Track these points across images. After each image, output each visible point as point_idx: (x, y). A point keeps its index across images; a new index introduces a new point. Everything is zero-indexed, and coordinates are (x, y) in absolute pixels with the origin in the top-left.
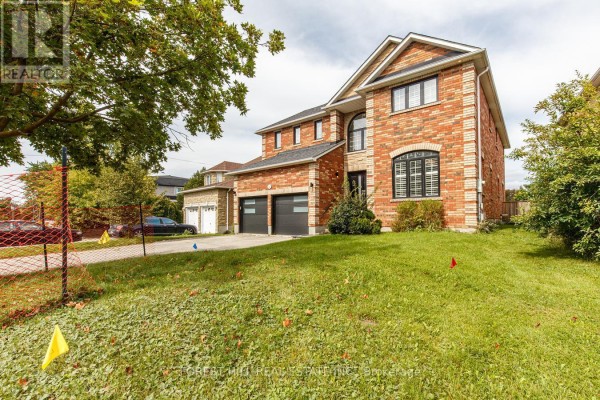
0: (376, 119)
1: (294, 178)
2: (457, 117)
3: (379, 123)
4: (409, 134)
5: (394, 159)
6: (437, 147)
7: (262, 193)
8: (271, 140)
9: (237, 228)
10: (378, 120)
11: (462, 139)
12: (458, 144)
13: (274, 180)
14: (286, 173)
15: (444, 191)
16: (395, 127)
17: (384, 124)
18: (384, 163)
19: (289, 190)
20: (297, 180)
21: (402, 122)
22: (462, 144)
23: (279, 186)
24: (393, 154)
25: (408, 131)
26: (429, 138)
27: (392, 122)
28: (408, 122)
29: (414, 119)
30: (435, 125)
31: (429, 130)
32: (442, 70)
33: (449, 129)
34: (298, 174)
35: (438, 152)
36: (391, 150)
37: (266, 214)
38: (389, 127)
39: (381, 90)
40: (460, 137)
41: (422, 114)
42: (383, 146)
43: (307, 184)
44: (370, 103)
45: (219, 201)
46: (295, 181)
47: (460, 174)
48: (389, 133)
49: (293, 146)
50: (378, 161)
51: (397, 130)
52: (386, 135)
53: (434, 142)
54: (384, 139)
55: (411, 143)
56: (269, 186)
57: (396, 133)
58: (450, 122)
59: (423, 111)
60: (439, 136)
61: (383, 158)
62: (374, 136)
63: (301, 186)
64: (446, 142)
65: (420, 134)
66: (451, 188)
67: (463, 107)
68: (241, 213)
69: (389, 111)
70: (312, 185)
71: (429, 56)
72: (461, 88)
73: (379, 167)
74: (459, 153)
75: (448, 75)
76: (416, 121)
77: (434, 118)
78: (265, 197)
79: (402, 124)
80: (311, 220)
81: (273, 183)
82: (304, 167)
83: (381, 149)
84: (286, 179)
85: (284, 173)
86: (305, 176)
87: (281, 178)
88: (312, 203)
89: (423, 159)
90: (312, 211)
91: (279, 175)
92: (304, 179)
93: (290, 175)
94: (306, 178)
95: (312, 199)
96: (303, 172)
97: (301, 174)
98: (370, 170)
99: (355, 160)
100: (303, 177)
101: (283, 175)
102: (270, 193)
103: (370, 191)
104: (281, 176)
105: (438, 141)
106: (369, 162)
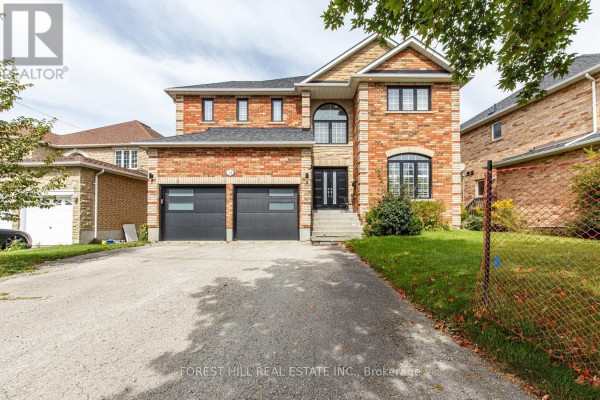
0: (371, 113)
1: (276, 164)
2: (447, 129)
3: (374, 119)
4: (406, 136)
5: (389, 158)
6: (431, 153)
7: (217, 180)
8: (195, 108)
9: (154, 233)
10: (373, 115)
11: (451, 148)
12: (447, 152)
13: (240, 164)
14: (262, 156)
15: (435, 194)
16: (392, 126)
17: (379, 121)
18: (379, 161)
19: (268, 180)
20: (282, 168)
21: (398, 123)
22: (451, 153)
23: (247, 173)
24: (389, 153)
25: (404, 133)
26: (423, 143)
27: (388, 120)
28: (404, 124)
29: (410, 122)
30: (428, 132)
31: (423, 136)
32: (435, 83)
33: (440, 138)
34: (286, 159)
35: (430, 158)
36: (386, 148)
38: (385, 125)
39: (377, 84)
40: (449, 147)
41: (417, 120)
42: (378, 144)
43: (299, 174)
44: (363, 95)
45: (83, 189)
46: (277, 169)
47: (448, 179)
48: (385, 131)
49: (235, 122)
50: (372, 158)
51: (392, 130)
52: (381, 132)
53: (427, 147)
54: (379, 136)
55: (407, 145)
56: (230, 172)
57: (392, 132)
58: (441, 132)
59: (418, 117)
60: (432, 143)
61: (379, 155)
62: (369, 131)
63: (290, 175)
64: (438, 150)
65: (415, 138)
66: (441, 192)
67: (451, 121)
68: (163, 208)
69: (384, 108)
70: (307, 176)
71: (424, 66)
72: (450, 104)
73: (373, 164)
74: (448, 161)
75: (439, 89)
76: (412, 125)
77: (427, 125)
78: (222, 187)
79: (398, 125)
80: (305, 220)
81: (237, 168)
82: (292, 152)
83: (376, 146)
84: (261, 164)
85: (258, 156)
86: (295, 164)
87: (252, 162)
88: (306, 199)
89: (416, 162)
90: (306, 209)
91: (249, 158)
92: (294, 167)
93: (269, 160)
94: (297, 167)
95: (306, 193)
96: (291, 158)
97: (289, 161)
98: (364, 166)
99: (323, 154)
100: (291, 165)
101: (257, 159)
102: (230, 181)
103: (363, 189)
104: (253, 160)
105: (431, 148)
106: (363, 158)
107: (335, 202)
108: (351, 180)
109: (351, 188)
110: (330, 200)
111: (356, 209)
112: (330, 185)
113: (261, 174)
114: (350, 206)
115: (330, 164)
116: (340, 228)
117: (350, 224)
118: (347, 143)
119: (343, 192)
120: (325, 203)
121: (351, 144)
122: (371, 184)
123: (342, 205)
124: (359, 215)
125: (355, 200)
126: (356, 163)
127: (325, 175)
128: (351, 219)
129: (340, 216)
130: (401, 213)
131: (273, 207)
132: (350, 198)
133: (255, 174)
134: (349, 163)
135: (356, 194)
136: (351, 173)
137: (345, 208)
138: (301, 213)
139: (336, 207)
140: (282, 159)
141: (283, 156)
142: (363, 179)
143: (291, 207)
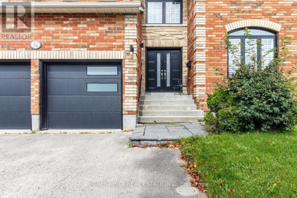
1: (93, 34)
4: (249, 7)
5: (229, 32)
6: (277, 27)
7: (19, 54)
12: (296, 26)
13: (48, 33)
18: (218, 36)
20: (100, 39)
23: (57, 46)
24: (229, 27)
26: (268, 15)
31: (269, 7)
33: (288, 10)
34: (105, 28)
36: (226, 22)
37: (28, 93)
42: (217, 16)
43: (122, 47)
46: (94, 40)
48: (225, 1)
50: (210, 32)
52: (220, 3)
53: (273, 20)
54: (219, 8)
55: (250, 18)
56: (35, 44)
57: (233, 4)
58: (289, 3)
60: (278, 16)
61: (217, 30)
62: (207, 2)
63: (110, 48)
64: (286, 23)
65: (259, 9)
70: (132, 49)
73: (210, 39)
78: (26, 63)
80: (130, 104)
81: (45, 39)
82: (113, 20)
83: (214, 19)
84: (75, 34)
85: (71, 25)
86: (117, 34)
87: (63, 32)
88: (130, 78)
89: (259, 38)
90: (130, 91)
91: (59, 27)
92: (116, 38)
93: (84, 30)
94: (120, 38)
95: (130, 71)
96: (112, 26)
97: (110, 31)
98: (201, 41)
99: (156, 34)
100: (111, 36)
101: (70, 28)
102: (36, 56)
103: (199, 68)
104: (65, 28)
105: (278, 21)
106: (200, 32)
107: (168, 85)
108: (185, 61)
109: (185, 69)
110: (163, 82)
111: (190, 91)
112: (163, 67)
113: (75, 47)
114: (185, 89)
115: (163, 44)
116: (173, 113)
117: (185, 108)
118: (181, 22)
119: (177, 74)
120: (159, 85)
121: (185, 23)
122: (209, 63)
123: (176, 87)
124: (195, 98)
125: (190, 81)
126: (191, 41)
127: (159, 56)
128: (185, 102)
129: (173, 99)
130: (274, 95)
131: (92, 88)
132: (184, 80)
133: (67, 46)
134: (183, 44)
135: (191, 75)
136: (185, 54)
137: (179, 90)
138: (125, 95)
139: (170, 90)
140: (100, 29)
141: (102, 24)
142: (200, 56)
143: (113, 88)
